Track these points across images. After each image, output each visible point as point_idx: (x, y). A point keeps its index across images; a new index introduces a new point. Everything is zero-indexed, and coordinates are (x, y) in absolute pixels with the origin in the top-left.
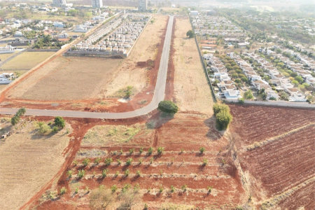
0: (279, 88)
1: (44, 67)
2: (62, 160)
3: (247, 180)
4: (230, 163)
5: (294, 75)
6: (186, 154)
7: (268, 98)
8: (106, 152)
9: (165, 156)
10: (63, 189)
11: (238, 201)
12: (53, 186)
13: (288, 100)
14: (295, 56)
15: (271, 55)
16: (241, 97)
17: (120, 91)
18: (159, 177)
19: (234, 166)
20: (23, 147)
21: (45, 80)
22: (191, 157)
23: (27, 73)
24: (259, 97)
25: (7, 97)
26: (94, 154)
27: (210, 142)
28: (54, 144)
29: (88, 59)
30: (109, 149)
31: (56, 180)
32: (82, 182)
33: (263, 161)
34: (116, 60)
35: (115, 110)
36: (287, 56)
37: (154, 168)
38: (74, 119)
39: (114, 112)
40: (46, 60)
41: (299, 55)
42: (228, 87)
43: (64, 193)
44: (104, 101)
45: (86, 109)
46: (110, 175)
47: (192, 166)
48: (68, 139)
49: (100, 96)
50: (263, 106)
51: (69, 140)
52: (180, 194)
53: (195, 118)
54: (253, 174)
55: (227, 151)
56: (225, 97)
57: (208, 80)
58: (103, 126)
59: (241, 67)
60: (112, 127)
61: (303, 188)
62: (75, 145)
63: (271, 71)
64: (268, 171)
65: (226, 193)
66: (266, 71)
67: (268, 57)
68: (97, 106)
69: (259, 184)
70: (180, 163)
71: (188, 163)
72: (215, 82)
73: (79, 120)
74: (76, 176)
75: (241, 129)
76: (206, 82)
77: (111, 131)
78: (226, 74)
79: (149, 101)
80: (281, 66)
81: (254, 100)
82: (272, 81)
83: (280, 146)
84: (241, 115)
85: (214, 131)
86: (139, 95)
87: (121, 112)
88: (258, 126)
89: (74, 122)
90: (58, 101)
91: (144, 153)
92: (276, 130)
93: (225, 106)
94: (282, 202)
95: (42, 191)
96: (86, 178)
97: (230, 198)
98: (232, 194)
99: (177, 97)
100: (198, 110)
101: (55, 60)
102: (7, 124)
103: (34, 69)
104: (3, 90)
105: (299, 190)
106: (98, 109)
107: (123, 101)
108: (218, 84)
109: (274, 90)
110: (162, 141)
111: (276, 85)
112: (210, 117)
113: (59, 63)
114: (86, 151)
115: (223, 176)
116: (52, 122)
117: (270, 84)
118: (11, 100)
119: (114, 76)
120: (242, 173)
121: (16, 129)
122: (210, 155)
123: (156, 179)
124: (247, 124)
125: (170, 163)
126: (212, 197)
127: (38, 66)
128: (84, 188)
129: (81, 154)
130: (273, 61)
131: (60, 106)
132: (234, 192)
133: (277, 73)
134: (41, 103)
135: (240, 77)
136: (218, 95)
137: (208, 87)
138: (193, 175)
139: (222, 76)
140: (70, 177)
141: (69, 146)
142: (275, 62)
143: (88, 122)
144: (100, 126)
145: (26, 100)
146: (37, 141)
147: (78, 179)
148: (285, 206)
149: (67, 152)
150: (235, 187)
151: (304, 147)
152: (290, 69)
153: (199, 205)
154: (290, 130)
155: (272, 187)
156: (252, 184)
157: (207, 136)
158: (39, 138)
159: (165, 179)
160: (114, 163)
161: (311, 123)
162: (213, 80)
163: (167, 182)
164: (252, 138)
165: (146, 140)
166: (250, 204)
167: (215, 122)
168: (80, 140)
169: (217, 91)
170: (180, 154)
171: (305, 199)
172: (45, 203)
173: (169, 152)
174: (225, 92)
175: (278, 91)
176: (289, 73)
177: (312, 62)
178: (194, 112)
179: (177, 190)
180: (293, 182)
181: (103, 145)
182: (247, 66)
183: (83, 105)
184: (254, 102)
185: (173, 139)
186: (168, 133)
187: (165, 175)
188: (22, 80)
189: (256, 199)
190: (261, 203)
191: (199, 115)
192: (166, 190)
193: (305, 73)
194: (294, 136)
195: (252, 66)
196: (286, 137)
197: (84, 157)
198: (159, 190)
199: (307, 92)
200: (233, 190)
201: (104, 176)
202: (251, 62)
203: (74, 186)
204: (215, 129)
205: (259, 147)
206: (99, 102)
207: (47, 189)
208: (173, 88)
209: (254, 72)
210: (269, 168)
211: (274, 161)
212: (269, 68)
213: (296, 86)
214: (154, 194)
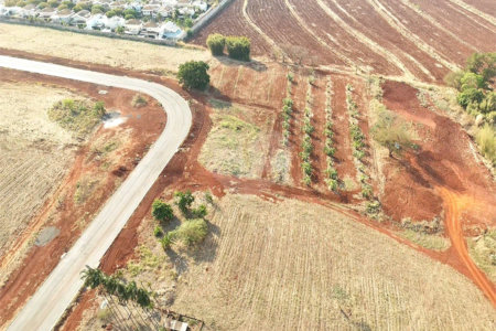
8: (281, 151)
19: (314, 70)
27: (272, 72)
30: (274, 146)
31: (340, 204)
32: (343, 177)
43: (364, 195)
62: (255, 187)
71: (308, 93)
77: (224, 143)
85: (250, 65)
95: (361, 220)
112: (216, 59)
129: (281, 177)
138: (327, 94)
140: (332, 190)
149: (271, 197)
157: (258, 71)
168: (238, 180)
181: (263, 154)
207: (358, 215)
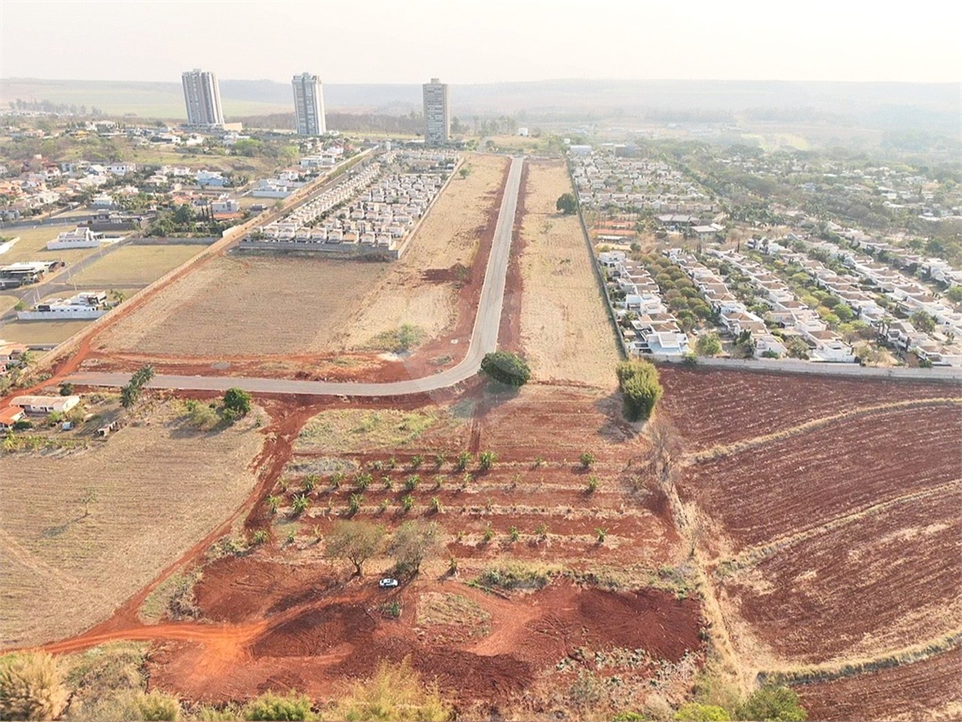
0: (787, 332)
1: (181, 280)
2: (251, 481)
3: (691, 520)
4: (651, 487)
5: (830, 303)
6: (547, 470)
7: (758, 352)
8: (356, 463)
9: (498, 472)
10: (259, 534)
11: (665, 558)
12: (235, 529)
13: (807, 358)
14: (842, 259)
15: (778, 255)
16: (690, 351)
17: (383, 337)
18: (483, 512)
19: (661, 492)
20: (155, 453)
21: (189, 310)
22: (557, 475)
23: (140, 294)
24: (737, 350)
25: (95, 349)
26: (326, 467)
27: (607, 446)
28: (227, 449)
29: (296, 261)
30: (363, 458)
31: (242, 518)
32: (302, 521)
33: (732, 484)
34: (371, 265)
35: (372, 377)
36: (820, 257)
37: (469, 495)
38: (272, 396)
39: (371, 381)
40: (186, 265)
41: (850, 255)
42: (657, 327)
43: (260, 541)
44: (343, 358)
45: (301, 376)
46: (367, 508)
47: (560, 492)
48: (262, 439)
49: (334, 347)
50: (746, 372)
51: (263, 441)
52: (532, 545)
53: (572, 396)
54: (706, 509)
55: (648, 463)
56: (649, 351)
57: (610, 312)
58: (346, 411)
59: (697, 282)
60: (367, 412)
61: (820, 535)
62: (279, 450)
63: (773, 293)
64: (742, 502)
65: (638, 544)
66: (762, 293)
67: (769, 260)
68: (328, 368)
69: (717, 528)
70: (533, 486)
71: (551, 486)
72: (627, 318)
73: (285, 398)
74: (286, 510)
75: (684, 419)
76: (604, 316)
77: (366, 421)
78: (657, 299)
79: (458, 358)
80: (801, 282)
81: (723, 356)
82: (774, 317)
83: (776, 454)
84: (689, 390)
85: (617, 423)
86: (433, 346)
87: (386, 381)
88: (729, 414)
89: (271, 403)
90: (225, 356)
91: (448, 466)
92: (770, 423)
93: (646, 365)
94: (766, 562)
95: (212, 537)
96: (312, 515)
97: (647, 552)
98: (651, 545)
99: (530, 349)
100: (580, 379)
101: (209, 263)
102: (106, 407)
103: (155, 285)
104: (84, 334)
105: (809, 540)
106: (330, 375)
107: (391, 357)
108: (634, 323)
109: (778, 335)
110: (491, 443)
111: (783, 326)
112: (609, 394)
113: (220, 271)
114: (306, 461)
115: (633, 512)
116: (219, 401)
117: (768, 324)
118: (108, 356)
119: (366, 301)
120: (679, 505)
121: (132, 416)
122: (607, 472)
123: (476, 518)
124: (700, 409)
125: (509, 486)
126: (607, 550)
127: (167, 278)
128: (308, 533)
129: (296, 468)
130: (781, 271)
131: (234, 368)
132: (658, 541)
133: (789, 297)
134: (186, 362)
135: (692, 305)
136: (631, 346)
137: (610, 329)
138: (562, 509)
139: (644, 305)
140: (273, 512)
141: (266, 452)
142: (787, 273)
143: (307, 402)
144: (337, 411)
145: (145, 355)
146: (184, 441)
147: (293, 517)
148: (773, 570)
149: (260, 464)
150: (659, 533)
151: (835, 456)
152: (823, 288)
153: (575, 565)
154: (804, 422)
155: (746, 533)
156: (701, 527)
157: (600, 432)
158: (190, 436)
159: (496, 518)
160: (375, 487)
161: (858, 409)
162: (622, 312)
163: (500, 522)
164: (709, 439)
165: (453, 439)
166: (691, 564)
167: (620, 404)
168: (290, 440)
169: (631, 338)
170: (533, 469)
171: (822, 558)
172: (220, 560)
173: (506, 464)
174: (650, 338)
175: (784, 338)
176: (819, 297)
177: (883, 273)
178: (569, 383)
179: (523, 537)
180: (797, 525)
181: (346, 450)
182: (711, 280)
183: (293, 366)
184: (722, 362)
185: (516, 438)
186: (507, 425)
187: (497, 509)
188: (128, 310)
189: (706, 554)
190: (716, 561)
191: (582, 390)
192: (499, 537)
193: (860, 298)
194: (812, 436)
195: (726, 281)
196: (794, 436)
197: (303, 473)
198: (482, 537)
199: (860, 344)
200: (656, 537)
201: (354, 510)
202: (723, 272)
203: (284, 530)
204: (621, 418)
205: (724, 457)
206: (331, 360)
207: (222, 534)
208: (519, 331)
209: (729, 294)
210: (743, 497)
211: (759, 484)
212: (769, 286)
213: (831, 326)
214: (473, 543)
